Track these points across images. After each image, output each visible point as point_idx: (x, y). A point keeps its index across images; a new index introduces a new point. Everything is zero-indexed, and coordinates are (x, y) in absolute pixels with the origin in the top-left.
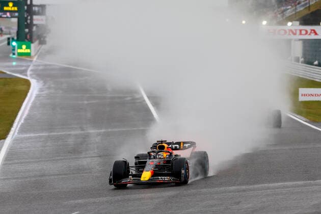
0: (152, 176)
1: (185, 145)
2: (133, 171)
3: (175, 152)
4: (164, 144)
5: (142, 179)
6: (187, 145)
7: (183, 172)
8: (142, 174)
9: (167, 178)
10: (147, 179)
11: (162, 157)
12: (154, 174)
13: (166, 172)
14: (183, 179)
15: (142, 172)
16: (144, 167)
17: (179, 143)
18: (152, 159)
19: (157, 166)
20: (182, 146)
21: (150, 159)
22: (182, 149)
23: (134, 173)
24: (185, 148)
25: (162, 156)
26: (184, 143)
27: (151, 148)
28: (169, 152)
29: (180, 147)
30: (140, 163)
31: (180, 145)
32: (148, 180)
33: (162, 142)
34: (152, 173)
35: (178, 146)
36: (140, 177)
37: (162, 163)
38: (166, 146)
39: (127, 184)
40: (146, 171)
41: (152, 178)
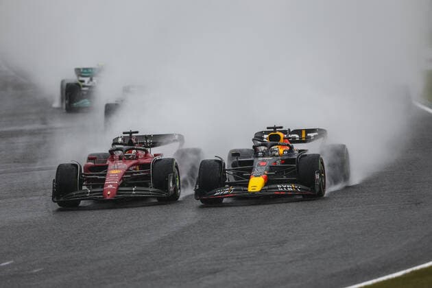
0: (266, 184)
1: (308, 135)
2: (231, 178)
3: (297, 147)
4: (278, 133)
5: (250, 189)
6: (312, 135)
7: (317, 176)
8: (248, 182)
9: (290, 187)
10: (258, 189)
11: (277, 154)
12: (268, 182)
13: (285, 178)
15: (249, 178)
16: (250, 170)
17: (298, 132)
18: (260, 157)
19: (271, 168)
20: (304, 136)
21: (257, 157)
22: (304, 142)
23: (232, 180)
24: (307, 140)
25: (276, 151)
26: (308, 131)
27: (253, 140)
28: (288, 145)
29: (301, 138)
30: (241, 163)
32: (260, 191)
34: (265, 179)
35: (297, 136)
36: (247, 186)
37: (278, 163)
38: (282, 135)
39: (223, 198)
40: (256, 176)
41: (267, 188)
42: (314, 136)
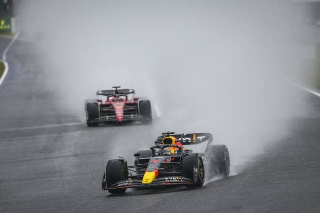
0: (156, 178)
1: (198, 138)
2: (133, 172)
3: (186, 147)
5: (144, 182)
6: (200, 138)
7: (196, 170)
8: (143, 176)
9: (175, 179)
10: (150, 181)
11: (169, 153)
12: (159, 175)
13: (174, 172)
14: (196, 180)
15: (144, 172)
16: (146, 167)
17: (190, 136)
18: (156, 156)
19: (162, 165)
20: (194, 139)
21: (153, 156)
22: (194, 143)
23: (134, 174)
24: (198, 142)
25: (169, 151)
26: (197, 135)
27: (156, 142)
28: (177, 147)
29: (192, 140)
30: (141, 161)
31: (192, 138)
32: (152, 183)
33: (168, 134)
34: (156, 173)
35: (189, 139)
36: (141, 179)
37: (169, 161)
39: (126, 189)
40: (149, 171)
41: (157, 180)
42: (203, 139)
